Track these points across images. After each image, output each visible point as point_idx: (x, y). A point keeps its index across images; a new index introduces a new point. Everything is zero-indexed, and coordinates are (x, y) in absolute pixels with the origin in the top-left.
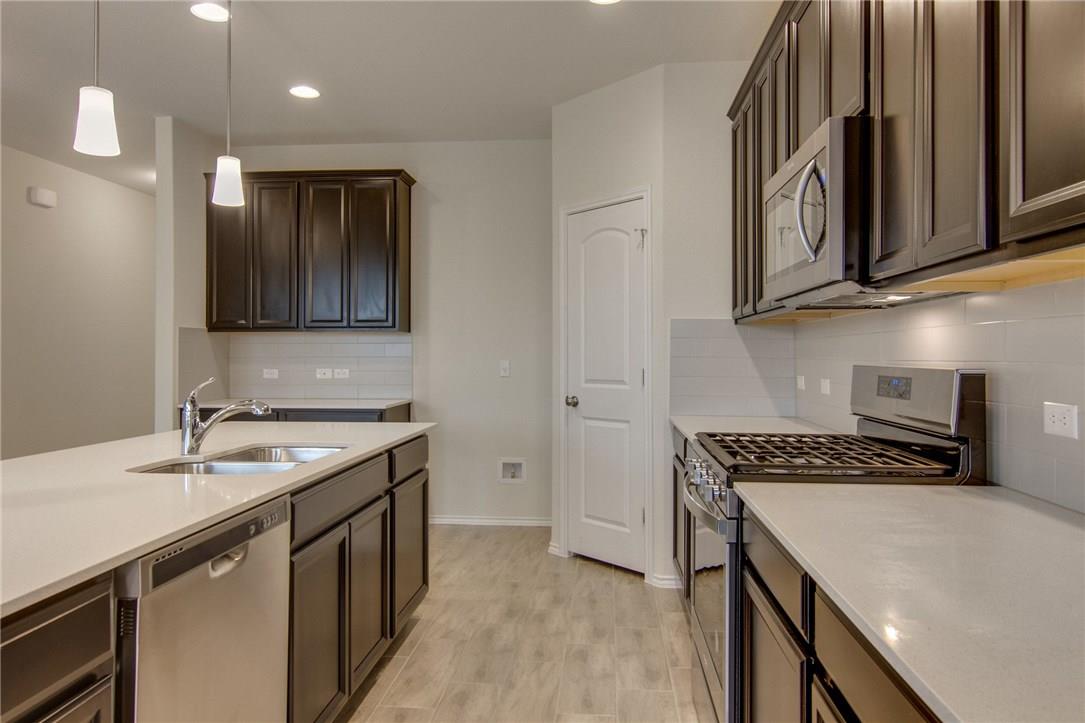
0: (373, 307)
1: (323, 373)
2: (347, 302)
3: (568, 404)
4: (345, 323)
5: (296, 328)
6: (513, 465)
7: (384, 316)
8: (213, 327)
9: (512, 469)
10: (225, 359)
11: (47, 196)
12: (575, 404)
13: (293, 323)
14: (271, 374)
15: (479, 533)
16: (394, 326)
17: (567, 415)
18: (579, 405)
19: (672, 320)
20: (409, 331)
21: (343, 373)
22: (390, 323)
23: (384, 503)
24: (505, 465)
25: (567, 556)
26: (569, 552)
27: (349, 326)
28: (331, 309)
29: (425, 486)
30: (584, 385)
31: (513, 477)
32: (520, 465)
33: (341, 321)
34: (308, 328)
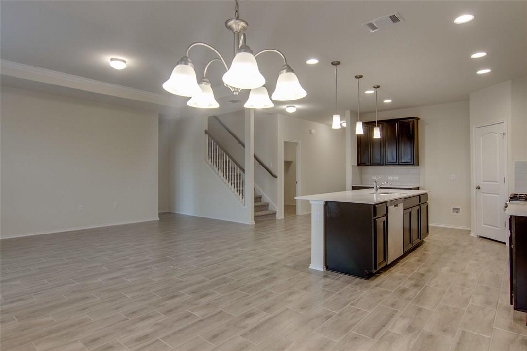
0: (407, 158)
1: (390, 178)
2: (398, 157)
3: (476, 188)
4: (398, 163)
5: (382, 165)
6: (457, 209)
7: (410, 161)
8: (359, 165)
9: (457, 210)
10: (361, 173)
11: (313, 131)
12: (479, 189)
13: (381, 163)
14: (374, 178)
15: (444, 229)
16: (413, 164)
17: (476, 192)
18: (481, 189)
19: (516, 162)
20: (418, 165)
21: (397, 178)
22: (412, 163)
23: (418, 207)
24: (453, 208)
25: (476, 237)
26: (478, 236)
27: (399, 164)
28: (393, 159)
29: (427, 207)
30: (482, 182)
31: (457, 213)
32: (459, 209)
33: (397, 162)
34: (386, 165)
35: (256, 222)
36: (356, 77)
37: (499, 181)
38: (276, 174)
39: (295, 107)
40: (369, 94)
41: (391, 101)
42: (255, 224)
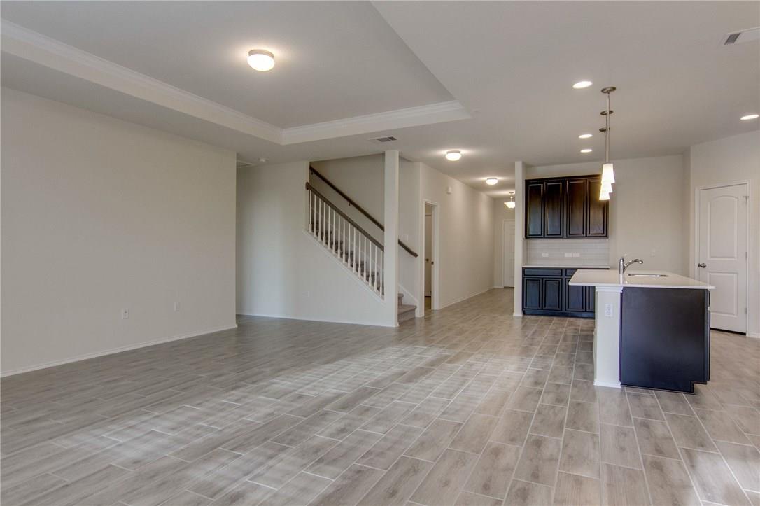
0: (597, 228)
2: (586, 226)
3: (699, 266)
4: (585, 235)
7: (602, 232)
8: (525, 238)
10: (527, 249)
12: (704, 267)
13: (560, 236)
14: (545, 255)
17: (699, 272)
18: (707, 267)
20: (608, 238)
22: (605, 235)
28: (578, 229)
33: (583, 234)
34: (568, 237)
35: (401, 323)
36: (603, 114)
37: (736, 256)
38: (416, 252)
39: (459, 152)
40: (584, 139)
41: (590, 150)
42: (400, 327)
